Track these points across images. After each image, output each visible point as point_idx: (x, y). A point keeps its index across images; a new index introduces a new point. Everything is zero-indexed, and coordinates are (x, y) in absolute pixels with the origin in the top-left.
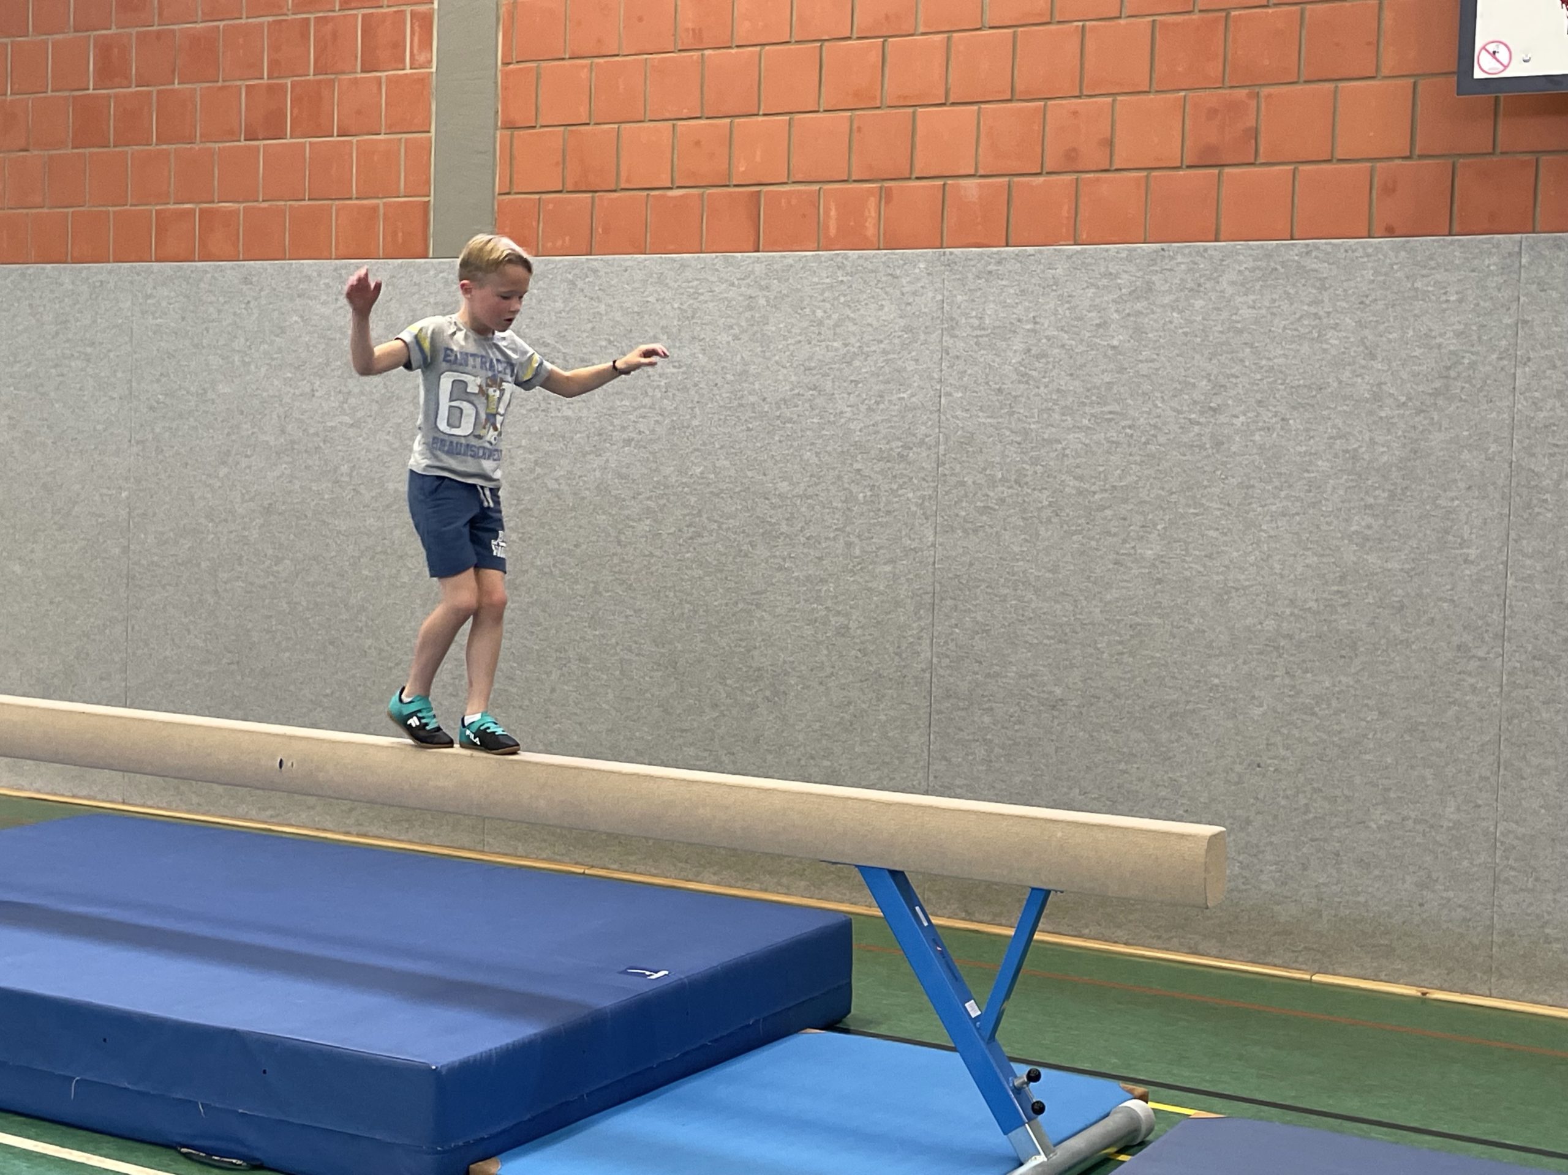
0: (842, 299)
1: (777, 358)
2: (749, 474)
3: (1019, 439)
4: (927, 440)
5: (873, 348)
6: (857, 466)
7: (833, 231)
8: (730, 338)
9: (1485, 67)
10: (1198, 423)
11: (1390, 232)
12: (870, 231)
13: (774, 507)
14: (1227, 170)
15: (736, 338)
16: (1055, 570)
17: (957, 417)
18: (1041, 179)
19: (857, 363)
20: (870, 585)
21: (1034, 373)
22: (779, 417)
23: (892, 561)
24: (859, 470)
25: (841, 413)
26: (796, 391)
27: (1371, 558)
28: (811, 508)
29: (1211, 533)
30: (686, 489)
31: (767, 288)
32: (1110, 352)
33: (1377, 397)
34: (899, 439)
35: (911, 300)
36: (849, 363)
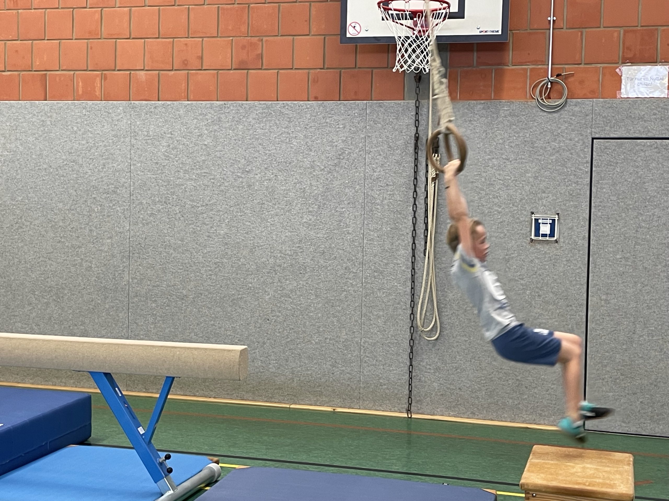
0: (85, 122)
1: (56, 148)
2: (45, 200)
3: (165, 184)
4: (125, 184)
5: (101, 144)
6: (93, 196)
7: (80, 92)
8: (34, 139)
9: (351, 33)
10: (241, 177)
11: (316, 99)
12: (98, 93)
13: (56, 214)
14: (250, 71)
15: (37, 139)
16: (182, 240)
17: (138, 175)
18: (172, 72)
19: (93, 151)
20: (100, 248)
21: (172, 156)
22: (57, 175)
23: (111, 238)
24: (94, 198)
25: (87, 172)
26: (65, 163)
27: (312, 233)
28: (74, 215)
29: (247, 223)
30: (14, 207)
31: (51, 117)
32: (204, 147)
33: (312, 167)
34: (113, 184)
35: (117, 123)
36: (90, 151)
